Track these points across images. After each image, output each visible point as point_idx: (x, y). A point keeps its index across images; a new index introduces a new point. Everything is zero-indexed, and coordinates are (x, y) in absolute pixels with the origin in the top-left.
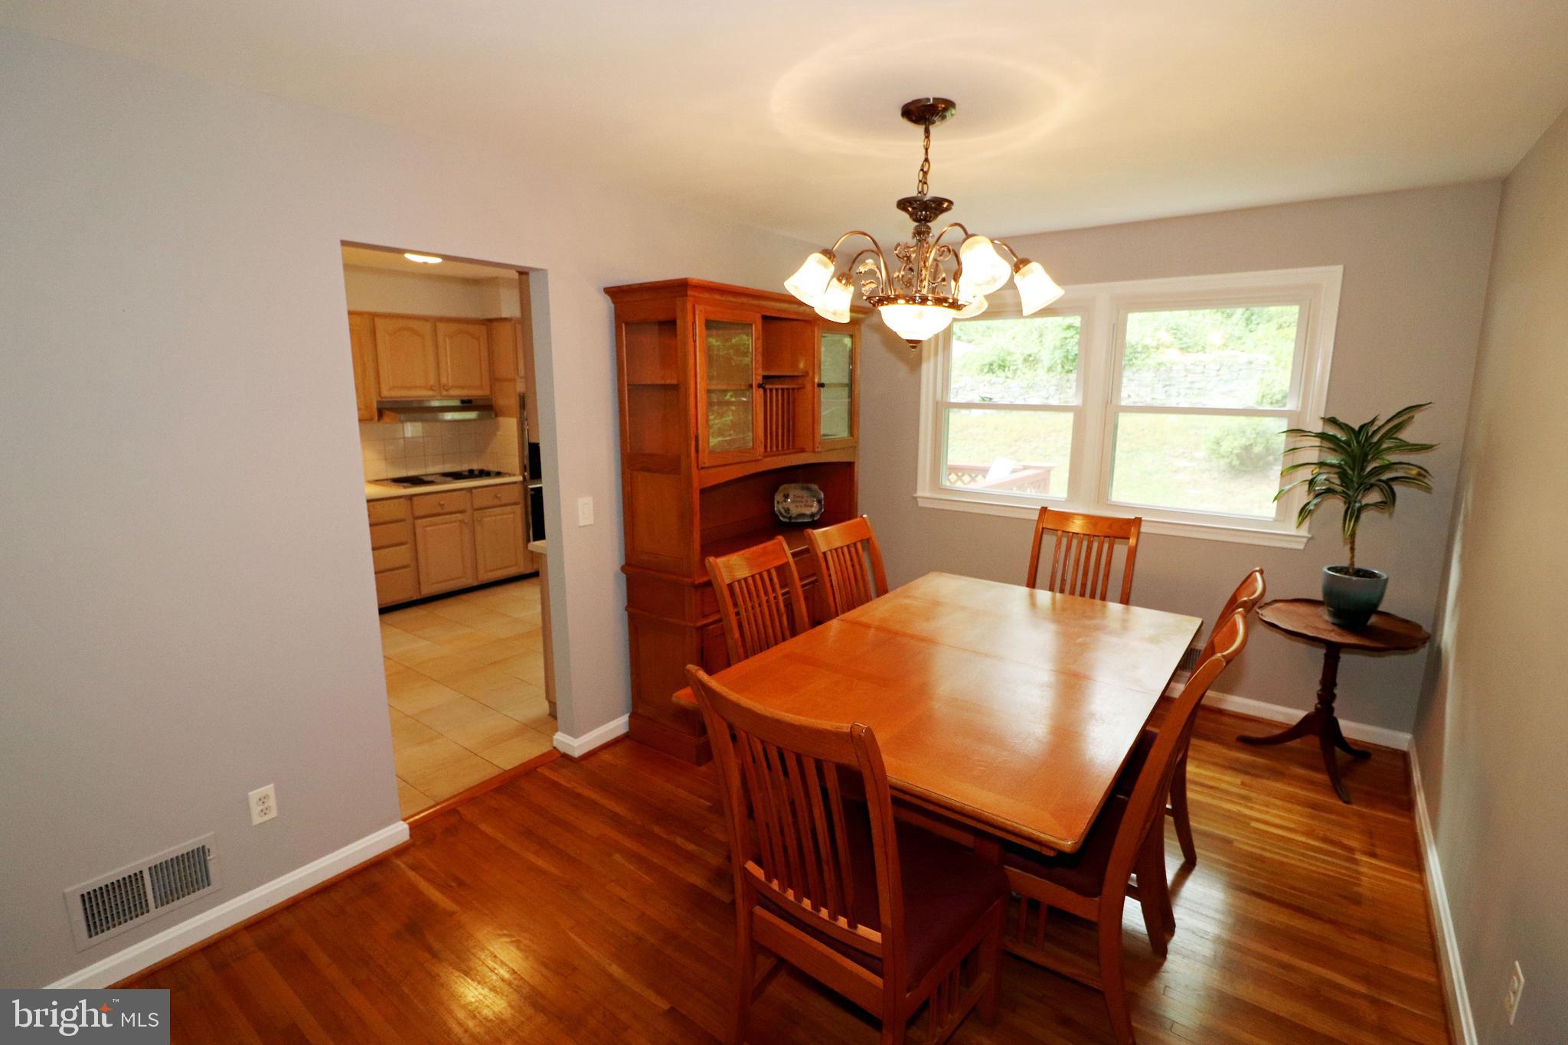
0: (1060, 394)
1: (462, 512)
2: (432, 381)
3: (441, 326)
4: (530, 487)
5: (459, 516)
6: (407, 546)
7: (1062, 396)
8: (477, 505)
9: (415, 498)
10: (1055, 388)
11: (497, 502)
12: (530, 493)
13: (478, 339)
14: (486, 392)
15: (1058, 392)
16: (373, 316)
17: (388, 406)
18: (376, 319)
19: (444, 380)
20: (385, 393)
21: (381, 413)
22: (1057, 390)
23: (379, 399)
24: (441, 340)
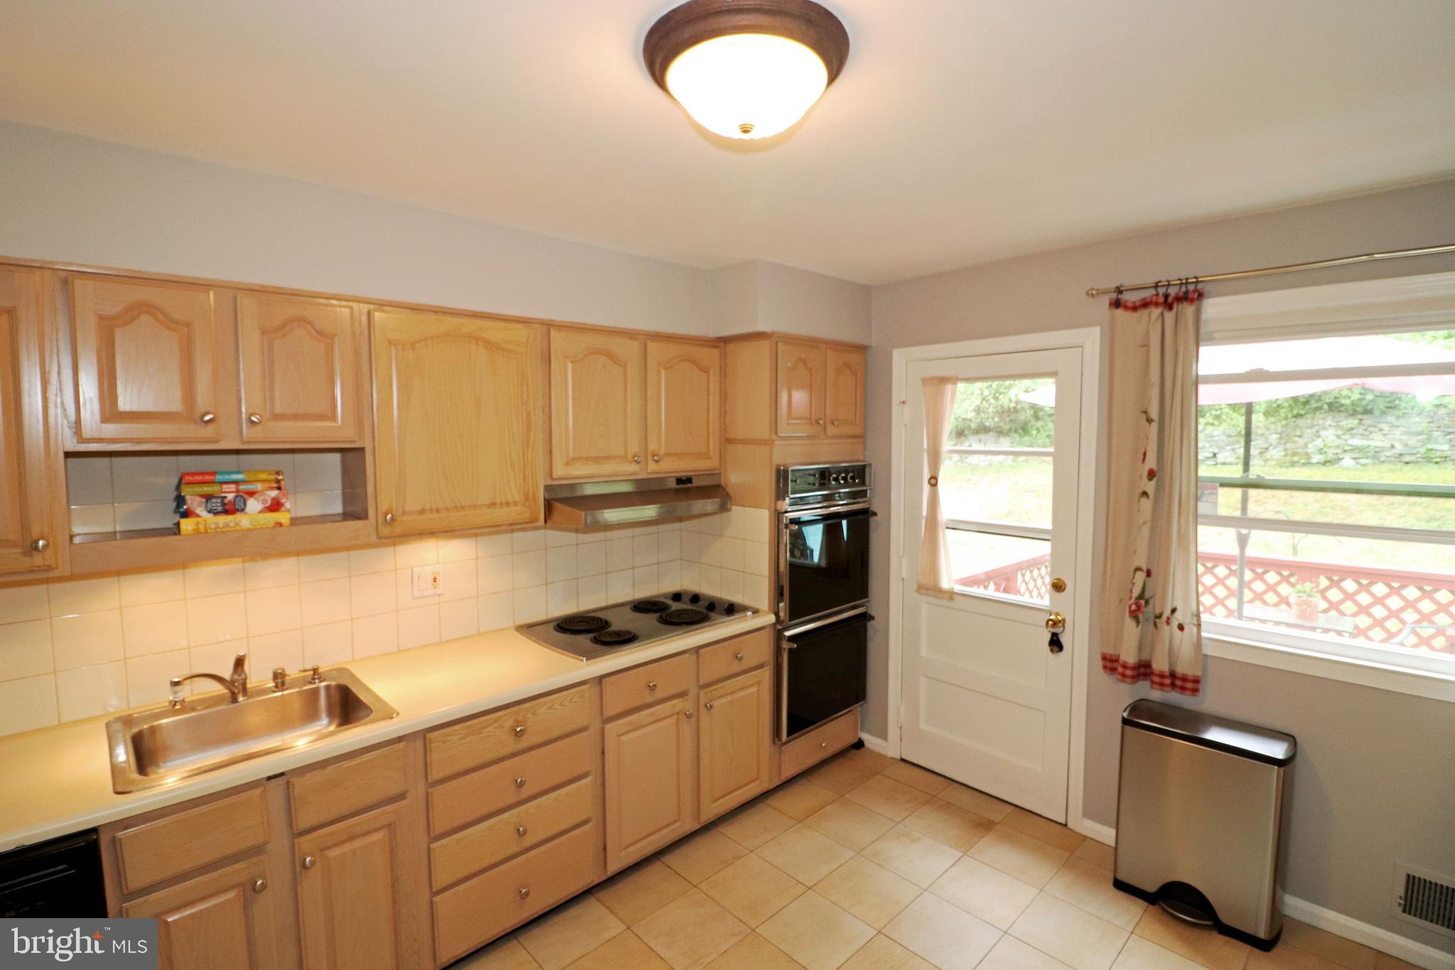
0: (1285, 443)
1: (682, 695)
2: (634, 447)
3: (653, 347)
4: (788, 633)
5: (677, 704)
6: (589, 779)
7: (1288, 445)
8: (706, 677)
9: (605, 680)
10: (1278, 436)
11: (737, 667)
12: (786, 645)
13: (705, 370)
14: (712, 463)
15: (1283, 442)
16: (549, 325)
17: (562, 495)
18: (553, 333)
19: (652, 446)
20: (560, 471)
21: (549, 507)
22: (1280, 438)
23: (550, 482)
24: (651, 376)
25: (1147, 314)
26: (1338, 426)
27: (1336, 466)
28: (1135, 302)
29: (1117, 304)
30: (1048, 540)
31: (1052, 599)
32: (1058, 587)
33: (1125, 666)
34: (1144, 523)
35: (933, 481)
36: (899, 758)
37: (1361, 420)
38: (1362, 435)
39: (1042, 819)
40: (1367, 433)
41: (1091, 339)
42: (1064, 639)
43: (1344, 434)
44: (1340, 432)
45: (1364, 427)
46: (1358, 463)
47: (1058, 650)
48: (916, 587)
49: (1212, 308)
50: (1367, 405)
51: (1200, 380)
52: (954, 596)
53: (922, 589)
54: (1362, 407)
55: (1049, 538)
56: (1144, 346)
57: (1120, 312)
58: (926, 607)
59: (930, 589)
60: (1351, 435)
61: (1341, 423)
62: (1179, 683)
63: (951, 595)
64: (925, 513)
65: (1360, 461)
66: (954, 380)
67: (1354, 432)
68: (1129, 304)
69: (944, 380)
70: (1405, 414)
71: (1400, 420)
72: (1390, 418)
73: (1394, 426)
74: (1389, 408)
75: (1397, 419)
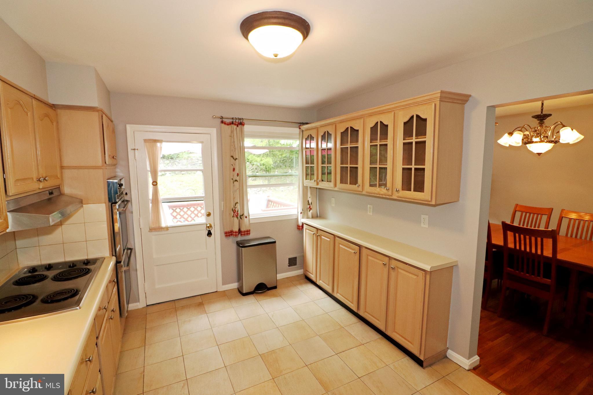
13: (53, 124)
19: (41, 170)
25: (230, 127)
26: (164, 163)
27: (165, 176)
28: (228, 123)
29: (222, 122)
30: (203, 200)
31: (206, 220)
32: (209, 215)
33: (236, 232)
34: (237, 189)
35: (154, 183)
36: (146, 306)
37: (170, 161)
38: (171, 166)
39: (210, 294)
40: (172, 165)
41: (214, 131)
42: (212, 232)
43: (166, 166)
44: (165, 165)
45: (171, 163)
46: (171, 175)
47: (211, 235)
48: (149, 230)
49: (247, 128)
50: (172, 156)
51: (245, 148)
52: (169, 228)
53: (151, 230)
54: (170, 157)
55: (203, 199)
56: (231, 136)
57: (223, 125)
58: (154, 237)
59: (157, 229)
60: (168, 166)
61: (165, 162)
62: (243, 233)
63: (167, 228)
64: (151, 197)
65: (171, 174)
66: (161, 141)
67: (168, 165)
68: (226, 123)
69: (156, 141)
70: (181, 159)
71: (180, 161)
72: (177, 160)
73: (179, 163)
74: (177, 157)
75: (179, 161)
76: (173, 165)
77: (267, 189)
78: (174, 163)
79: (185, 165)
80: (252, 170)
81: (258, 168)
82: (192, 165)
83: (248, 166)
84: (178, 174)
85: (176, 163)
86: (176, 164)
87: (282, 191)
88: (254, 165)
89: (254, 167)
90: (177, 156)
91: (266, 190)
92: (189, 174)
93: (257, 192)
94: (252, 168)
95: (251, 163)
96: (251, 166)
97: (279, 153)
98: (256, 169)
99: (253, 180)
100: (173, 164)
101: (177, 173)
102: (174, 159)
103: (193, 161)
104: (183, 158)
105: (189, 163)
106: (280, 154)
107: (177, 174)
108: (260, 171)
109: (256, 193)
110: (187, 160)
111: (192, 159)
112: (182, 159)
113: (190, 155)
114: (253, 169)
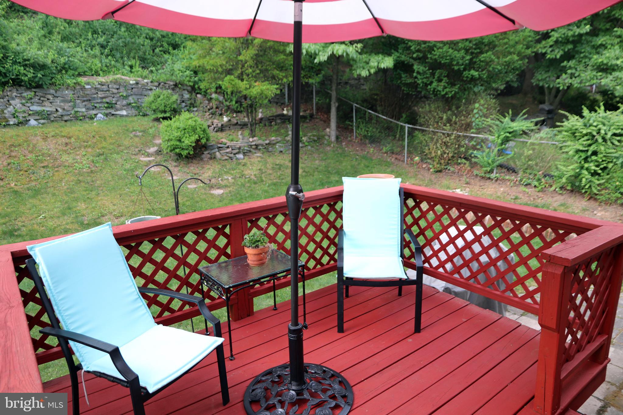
26: (21, 97)
27: (26, 126)
37: (36, 92)
38: (38, 103)
40: (40, 102)
43: (27, 103)
44: (24, 101)
45: (38, 98)
46: (39, 123)
50: (39, 82)
60: (31, 103)
61: (23, 95)
65: (40, 121)
67: (32, 101)
70: (59, 88)
71: (58, 92)
72: (52, 91)
73: (55, 97)
74: (50, 84)
75: (56, 92)
76: (43, 101)
77: (252, 150)
78: (45, 97)
79: (70, 101)
80: (209, 110)
81: (222, 105)
82: (84, 101)
83: (201, 103)
84: (56, 121)
85: (50, 97)
86: (48, 99)
87: (281, 152)
88: (213, 101)
89: (214, 104)
90: (51, 82)
91: (250, 151)
92: (81, 120)
93: (232, 155)
94: (209, 107)
95: (205, 96)
96: (207, 102)
97: (281, 74)
98: (217, 108)
99: (216, 131)
100: (42, 99)
101: (52, 119)
102: (45, 87)
103: (86, 92)
104: (63, 85)
105: (78, 97)
106: (284, 74)
107: (53, 121)
108: (226, 111)
109: (230, 157)
110: (74, 91)
111: (83, 88)
112: (62, 87)
113: (80, 79)
114: (212, 108)
